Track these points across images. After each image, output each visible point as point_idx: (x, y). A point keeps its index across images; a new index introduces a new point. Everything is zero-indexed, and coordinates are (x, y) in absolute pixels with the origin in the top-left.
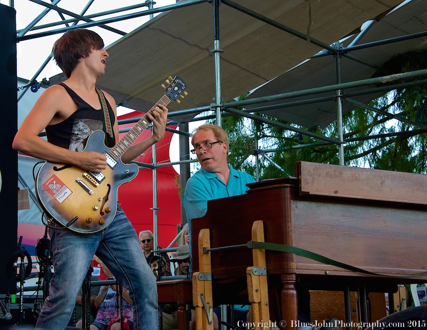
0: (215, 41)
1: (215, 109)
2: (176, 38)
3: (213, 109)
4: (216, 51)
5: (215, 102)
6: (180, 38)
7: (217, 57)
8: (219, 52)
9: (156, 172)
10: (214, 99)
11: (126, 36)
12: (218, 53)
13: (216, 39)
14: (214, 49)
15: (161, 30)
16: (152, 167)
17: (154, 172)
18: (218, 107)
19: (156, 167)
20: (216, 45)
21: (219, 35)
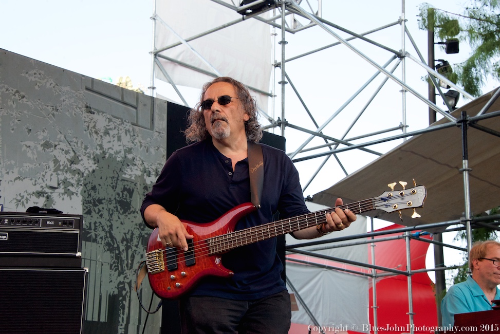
0: (464, 161)
1: (464, 223)
2: (427, 158)
3: (463, 223)
4: (465, 170)
5: (465, 216)
6: (430, 159)
7: (466, 175)
8: (468, 170)
9: (410, 280)
10: (463, 213)
11: (382, 157)
12: (467, 172)
13: (465, 159)
14: (462, 167)
15: (412, 152)
16: (407, 274)
17: (409, 279)
18: (468, 220)
19: (411, 275)
20: (465, 164)
21: (467, 156)
